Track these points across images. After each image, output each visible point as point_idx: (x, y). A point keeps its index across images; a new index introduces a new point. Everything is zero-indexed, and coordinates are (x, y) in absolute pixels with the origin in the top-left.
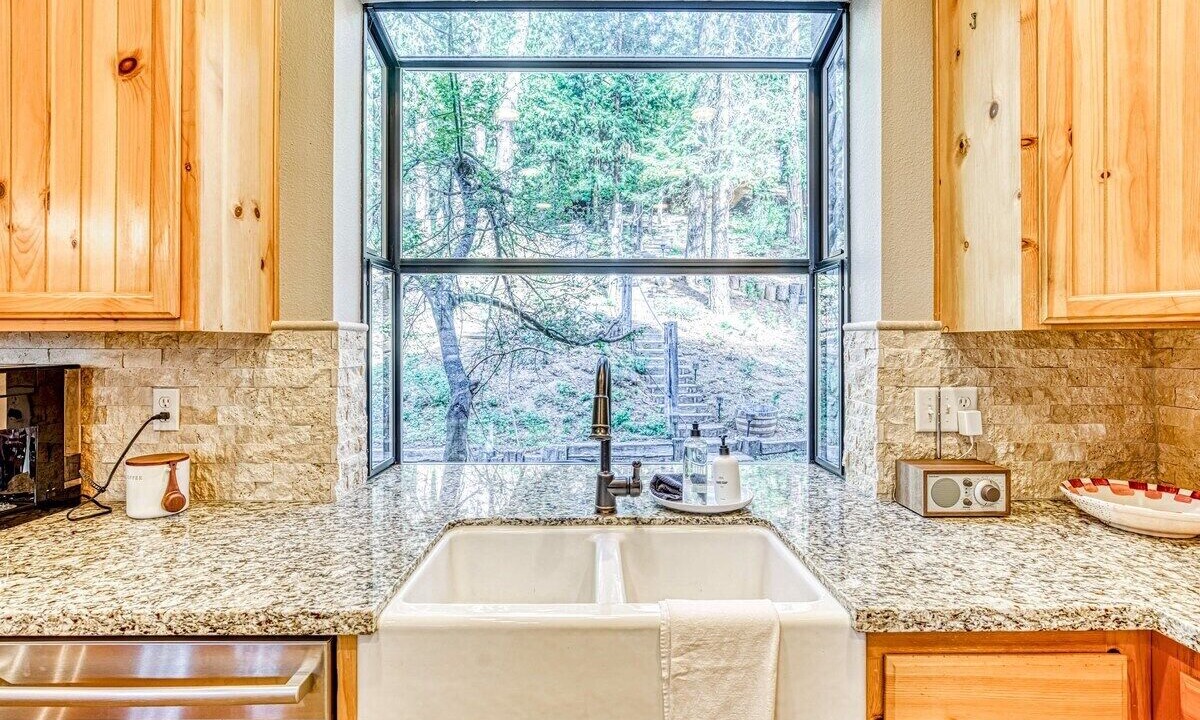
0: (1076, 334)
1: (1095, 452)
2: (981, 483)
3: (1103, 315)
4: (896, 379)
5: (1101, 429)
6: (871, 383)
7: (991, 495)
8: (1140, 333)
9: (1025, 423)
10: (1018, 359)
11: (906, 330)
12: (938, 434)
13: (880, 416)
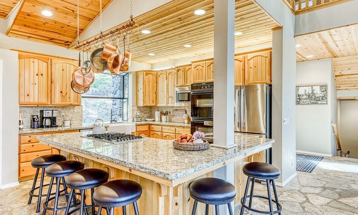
0: (146, 107)
1: (147, 116)
2: (140, 119)
3: (147, 105)
4: (133, 110)
5: (148, 114)
6: (131, 111)
7: (140, 120)
8: (149, 106)
9: (143, 114)
10: (142, 108)
11: (134, 106)
12: (136, 115)
13: (132, 114)
